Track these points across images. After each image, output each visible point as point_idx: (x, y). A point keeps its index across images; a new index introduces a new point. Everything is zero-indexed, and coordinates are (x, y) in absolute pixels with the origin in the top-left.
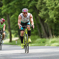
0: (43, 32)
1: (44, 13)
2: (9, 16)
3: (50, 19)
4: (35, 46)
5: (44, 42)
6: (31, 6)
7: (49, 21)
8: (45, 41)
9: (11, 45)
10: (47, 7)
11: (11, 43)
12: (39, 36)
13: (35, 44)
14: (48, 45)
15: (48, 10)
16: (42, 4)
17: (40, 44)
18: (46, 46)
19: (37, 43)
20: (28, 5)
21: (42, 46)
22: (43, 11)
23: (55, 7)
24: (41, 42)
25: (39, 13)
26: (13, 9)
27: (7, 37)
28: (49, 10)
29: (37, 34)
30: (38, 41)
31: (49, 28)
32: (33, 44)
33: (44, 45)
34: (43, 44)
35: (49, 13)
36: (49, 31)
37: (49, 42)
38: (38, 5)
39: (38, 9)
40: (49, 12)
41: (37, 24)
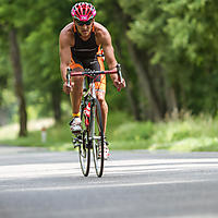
0: (145, 98)
3: (172, 51)
8: (152, 133)
11: (23, 140)
18: (150, 149)
23: (191, 7)
30: (124, 134)
31: (168, 83)
33: (146, 147)
34: (144, 142)
39: (126, 11)
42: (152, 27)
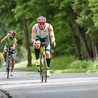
0: (83, 49)
1: (84, 18)
2: (28, 24)
3: (95, 27)
4: (69, 72)
5: (84, 67)
6: (64, 6)
7: (93, 31)
8: (87, 65)
9: (29, 71)
10: (90, 8)
11: (30, 68)
12: (77, 56)
13: (69, 70)
14: (91, 72)
15: (92, 13)
16: (81, 4)
17: (78, 70)
18: (87, 72)
19: (73, 68)
20: (58, 5)
21: (81, 72)
22: (84, 15)
24: (81, 67)
25: (77, 19)
26: (34, 12)
27: (23, 58)
28: (94, 13)
29: (72, 52)
30: (74, 65)
31: (93, 43)
32: (66, 70)
35: (94, 18)
36: (93, 47)
37: (93, 67)
38: (76, 5)
39: (75, 11)
40: (93, 16)
41: (73, 36)
42: (87, 18)
